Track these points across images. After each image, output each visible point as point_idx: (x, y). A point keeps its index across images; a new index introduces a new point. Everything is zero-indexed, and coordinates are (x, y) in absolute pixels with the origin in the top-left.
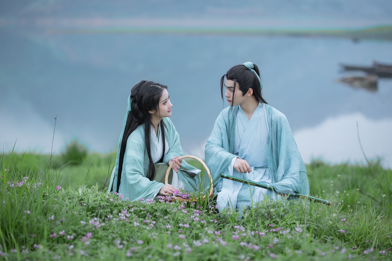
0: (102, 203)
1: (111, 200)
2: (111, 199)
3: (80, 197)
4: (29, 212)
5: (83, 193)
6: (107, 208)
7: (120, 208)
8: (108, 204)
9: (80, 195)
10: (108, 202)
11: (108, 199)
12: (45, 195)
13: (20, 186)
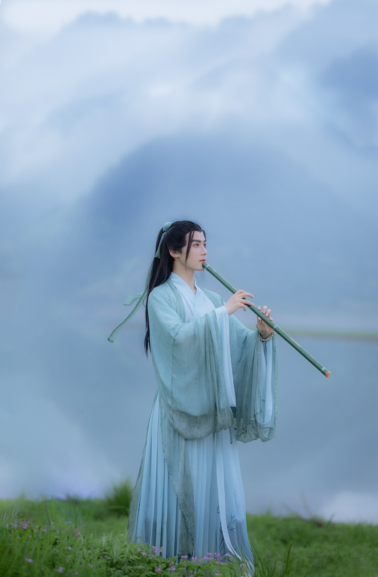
0: (132, 557)
1: (144, 554)
2: (143, 552)
3: (103, 547)
4: (30, 560)
5: (108, 542)
6: (138, 564)
7: (154, 566)
8: (138, 558)
9: (104, 544)
10: (139, 556)
11: (140, 552)
12: (57, 541)
13: (25, 528)
